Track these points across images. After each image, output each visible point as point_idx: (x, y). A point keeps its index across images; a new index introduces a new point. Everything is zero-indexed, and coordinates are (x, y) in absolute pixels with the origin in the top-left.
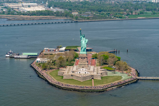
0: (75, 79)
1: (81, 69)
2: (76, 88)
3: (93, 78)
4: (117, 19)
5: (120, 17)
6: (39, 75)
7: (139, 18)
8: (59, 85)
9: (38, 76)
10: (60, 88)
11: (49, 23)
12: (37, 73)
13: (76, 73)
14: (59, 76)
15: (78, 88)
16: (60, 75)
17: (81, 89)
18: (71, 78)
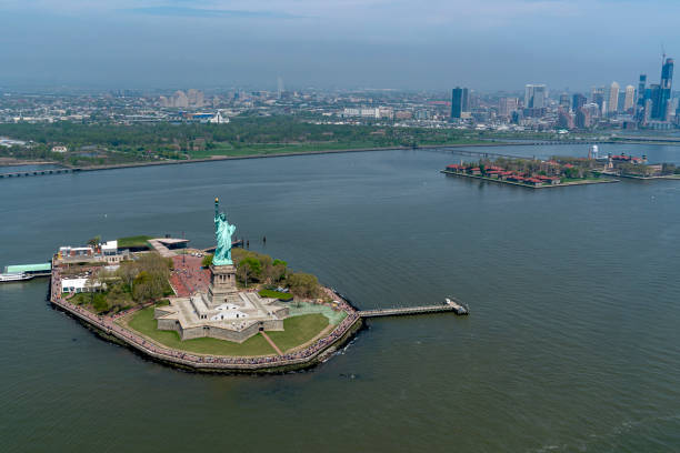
0: (217, 337)
1: (224, 306)
2: (240, 366)
3: (262, 329)
4: (169, 161)
5: (173, 157)
6: (97, 333)
7: (214, 157)
8: (183, 361)
9: (97, 336)
10: (190, 370)
11: (19, 175)
12: (86, 327)
13: (213, 319)
14: (164, 331)
15: (246, 366)
16: (165, 328)
17: (254, 366)
18: (204, 334)
